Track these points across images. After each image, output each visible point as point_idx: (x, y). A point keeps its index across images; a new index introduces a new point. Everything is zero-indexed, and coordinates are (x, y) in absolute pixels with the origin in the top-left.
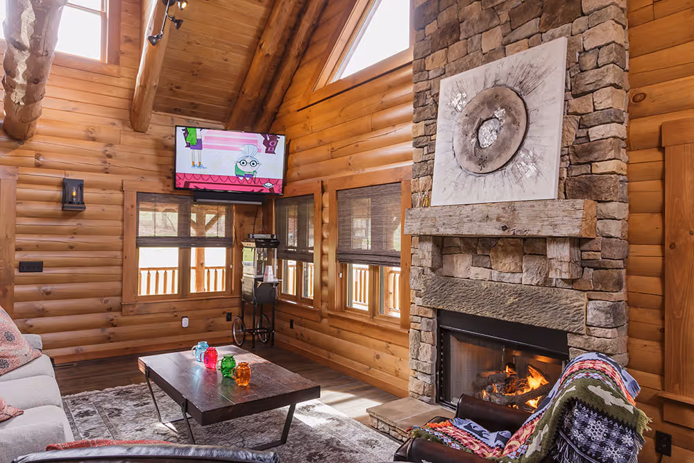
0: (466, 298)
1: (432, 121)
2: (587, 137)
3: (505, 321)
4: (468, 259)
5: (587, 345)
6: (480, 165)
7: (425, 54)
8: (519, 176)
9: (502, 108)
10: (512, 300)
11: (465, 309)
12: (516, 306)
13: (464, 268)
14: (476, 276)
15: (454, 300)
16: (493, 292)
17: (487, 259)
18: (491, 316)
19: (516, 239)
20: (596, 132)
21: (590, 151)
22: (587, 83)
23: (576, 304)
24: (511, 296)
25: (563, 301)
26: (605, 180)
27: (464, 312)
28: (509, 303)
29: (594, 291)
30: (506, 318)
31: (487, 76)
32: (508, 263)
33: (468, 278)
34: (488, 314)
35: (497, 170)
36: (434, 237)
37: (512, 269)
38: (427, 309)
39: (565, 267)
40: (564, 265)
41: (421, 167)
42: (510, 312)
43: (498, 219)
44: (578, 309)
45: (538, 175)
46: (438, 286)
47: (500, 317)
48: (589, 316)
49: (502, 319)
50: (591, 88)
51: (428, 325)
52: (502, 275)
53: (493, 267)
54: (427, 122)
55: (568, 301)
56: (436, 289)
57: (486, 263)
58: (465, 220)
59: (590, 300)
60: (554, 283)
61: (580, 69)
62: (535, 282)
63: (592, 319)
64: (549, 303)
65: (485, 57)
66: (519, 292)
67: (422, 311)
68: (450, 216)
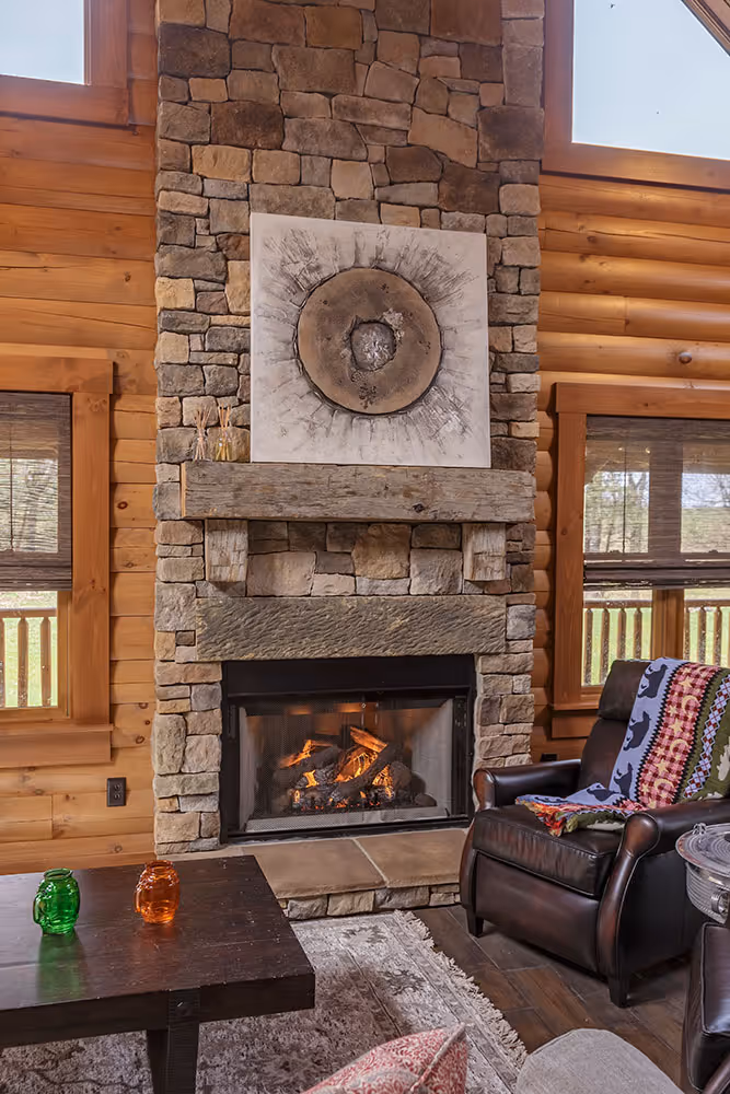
0: (309, 630)
1: (214, 286)
2: (506, 384)
3: (387, 657)
4: (308, 562)
5: (506, 667)
6: (362, 398)
7: (194, 139)
8: (434, 427)
9: (397, 310)
10: (399, 621)
11: (308, 649)
12: (405, 629)
13: (297, 577)
14: (327, 589)
15: (282, 638)
16: (364, 613)
17: (346, 560)
18: (362, 654)
19: (401, 526)
20: (520, 382)
21: (510, 406)
22: (509, 311)
23: (496, 613)
24: (397, 615)
25: (478, 612)
26: (528, 447)
27: (306, 655)
28: (393, 627)
29: (512, 593)
30: (388, 653)
31: (361, 246)
32: (389, 564)
33: (309, 595)
34: (355, 652)
35: (396, 412)
36: (251, 522)
37: (395, 572)
38: (209, 667)
39: (498, 564)
40: (497, 561)
41: (186, 374)
42: (396, 642)
43: (407, 494)
44: (497, 620)
45: (464, 431)
46: (242, 616)
47: (380, 653)
48: (510, 628)
49: (382, 655)
50: (514, 320)
51: (211, 697)
52: (376, 583)
53: (357, 573)
54: (201, 284)
55: (484, 611)
56: (236, 624)
57: (345, 565)
58: (342, 492)
59: (508, 605)
60: (460, 588)
61: (496, 288)
62: (435, 589)
63: (514, 630)
64: (457, 617)
65: (343, 206)
66: (410, 608)
67: (197, 673)
68: (309, 483)
